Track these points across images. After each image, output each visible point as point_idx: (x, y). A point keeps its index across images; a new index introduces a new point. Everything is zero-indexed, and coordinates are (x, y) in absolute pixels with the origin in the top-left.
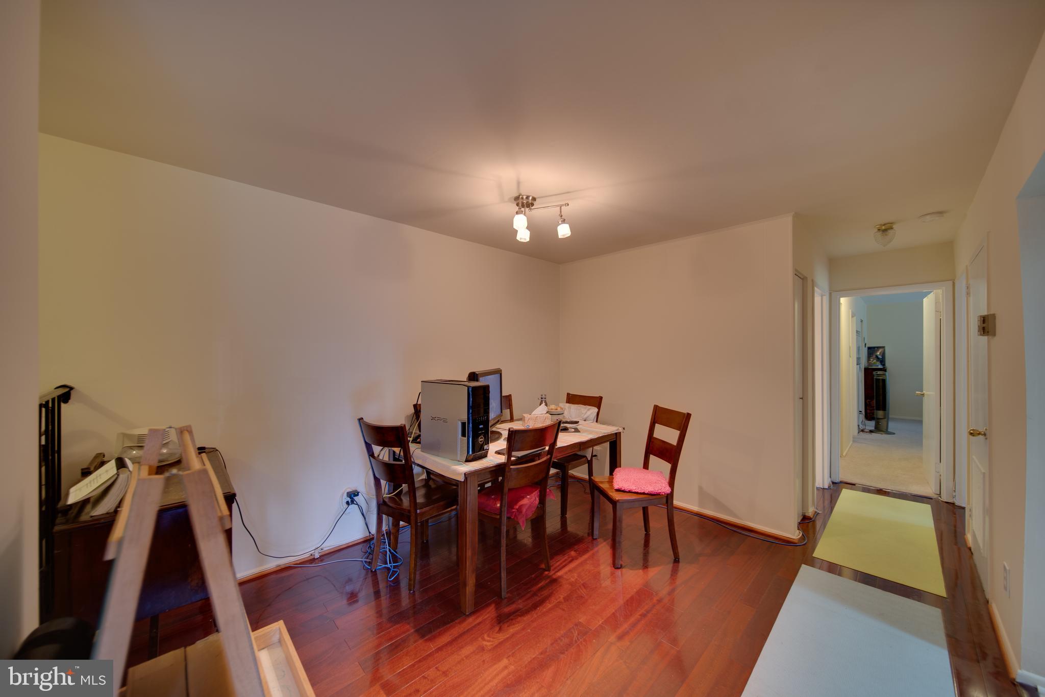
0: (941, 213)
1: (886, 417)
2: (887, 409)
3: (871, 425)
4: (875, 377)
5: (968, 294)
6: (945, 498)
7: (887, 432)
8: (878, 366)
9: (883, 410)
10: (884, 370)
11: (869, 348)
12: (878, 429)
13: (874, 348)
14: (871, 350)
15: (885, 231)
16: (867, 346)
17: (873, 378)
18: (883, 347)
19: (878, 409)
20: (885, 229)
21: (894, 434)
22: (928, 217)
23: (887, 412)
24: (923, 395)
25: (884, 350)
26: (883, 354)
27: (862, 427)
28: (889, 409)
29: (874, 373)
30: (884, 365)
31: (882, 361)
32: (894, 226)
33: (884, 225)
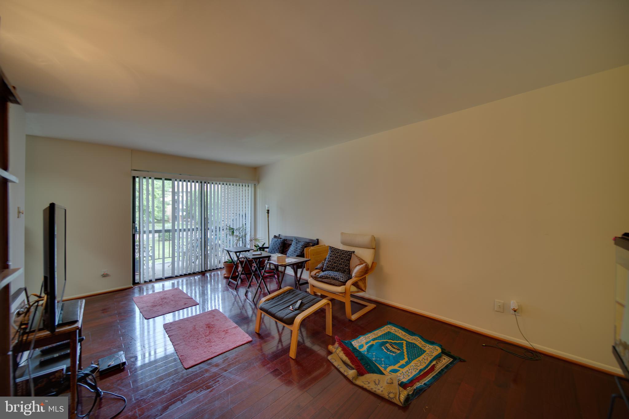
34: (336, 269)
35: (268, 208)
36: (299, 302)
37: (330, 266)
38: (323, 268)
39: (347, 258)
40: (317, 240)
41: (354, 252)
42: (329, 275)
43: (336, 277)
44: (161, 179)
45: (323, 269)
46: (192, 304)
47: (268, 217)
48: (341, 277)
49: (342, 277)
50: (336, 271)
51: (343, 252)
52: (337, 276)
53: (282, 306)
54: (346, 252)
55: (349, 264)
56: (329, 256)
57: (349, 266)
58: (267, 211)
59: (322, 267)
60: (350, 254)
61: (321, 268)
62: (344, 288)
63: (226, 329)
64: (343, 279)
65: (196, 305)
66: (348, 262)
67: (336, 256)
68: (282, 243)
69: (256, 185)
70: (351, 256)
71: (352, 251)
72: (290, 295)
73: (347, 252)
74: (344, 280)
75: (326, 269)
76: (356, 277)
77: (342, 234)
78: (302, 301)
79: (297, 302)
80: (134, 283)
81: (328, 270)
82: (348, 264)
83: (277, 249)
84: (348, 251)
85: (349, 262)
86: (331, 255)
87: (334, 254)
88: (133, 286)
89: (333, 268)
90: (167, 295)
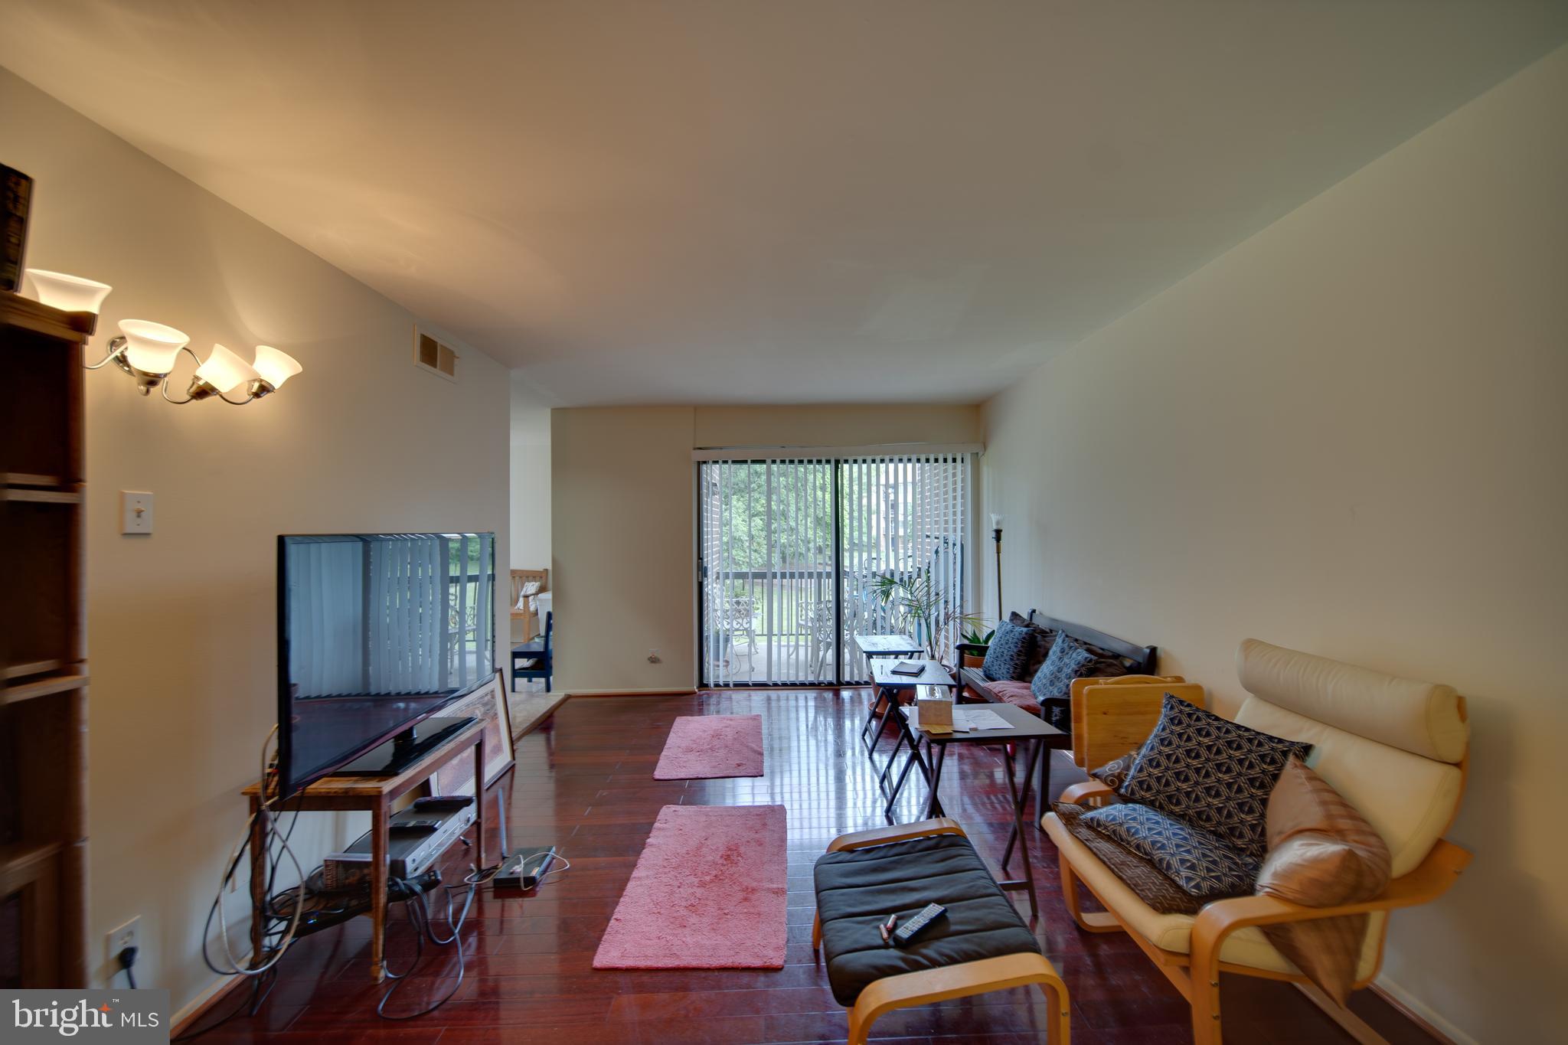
34: (1188, 807)
35: (998, 523)
36: (934, 910)
37: (1154, 783)
38: (1121, 781)
39: (1255, 772)
40: (1148, 651)
41: (1307, 749)
42: (1128, 830)
43: (1158, 854)
44: (763, 462)
45: (1120, 786)
46: (750, 771)
47: (998, 552)
48: (1183, 861)
49: (1192, 867)
50: (1180, 817)
51: (1232, 736)
52: (1163, 847)
53: (869, 898)
54: (1250, 741)
55: (1264, 802)
56: (1156, 736)
57: (1263, 816)
58: (994, 534)
59: (1119, 774)
60: (1278, 756)
61: (1112, 781)
62: (1186, 932)
63: (754, 884)
64: (1189, 879)
65: (756, 776)
66: (1259, 793)
67: (1191, 745)
68: (1023, 642)
69: (980, 455)
70: (1283, 765)
71: (1293, 743)
72: (929, 859)
73: (1256, 738)
74: (1197, 886)
75: (1133, 792)
76: (1276, 895)
77: (1249, 645)
78: (945, 911)
79: (923, 904)
80: (702, 685)
81: (1142, 801)
82: (1256, 805)
83: (1008, 658)
84: (1271, 738)
85: (1267, 794)
86: (1164, 735)
87: (1180, 735)
88: (696, 690)
89: (1166, 796)
90: (728, 729)
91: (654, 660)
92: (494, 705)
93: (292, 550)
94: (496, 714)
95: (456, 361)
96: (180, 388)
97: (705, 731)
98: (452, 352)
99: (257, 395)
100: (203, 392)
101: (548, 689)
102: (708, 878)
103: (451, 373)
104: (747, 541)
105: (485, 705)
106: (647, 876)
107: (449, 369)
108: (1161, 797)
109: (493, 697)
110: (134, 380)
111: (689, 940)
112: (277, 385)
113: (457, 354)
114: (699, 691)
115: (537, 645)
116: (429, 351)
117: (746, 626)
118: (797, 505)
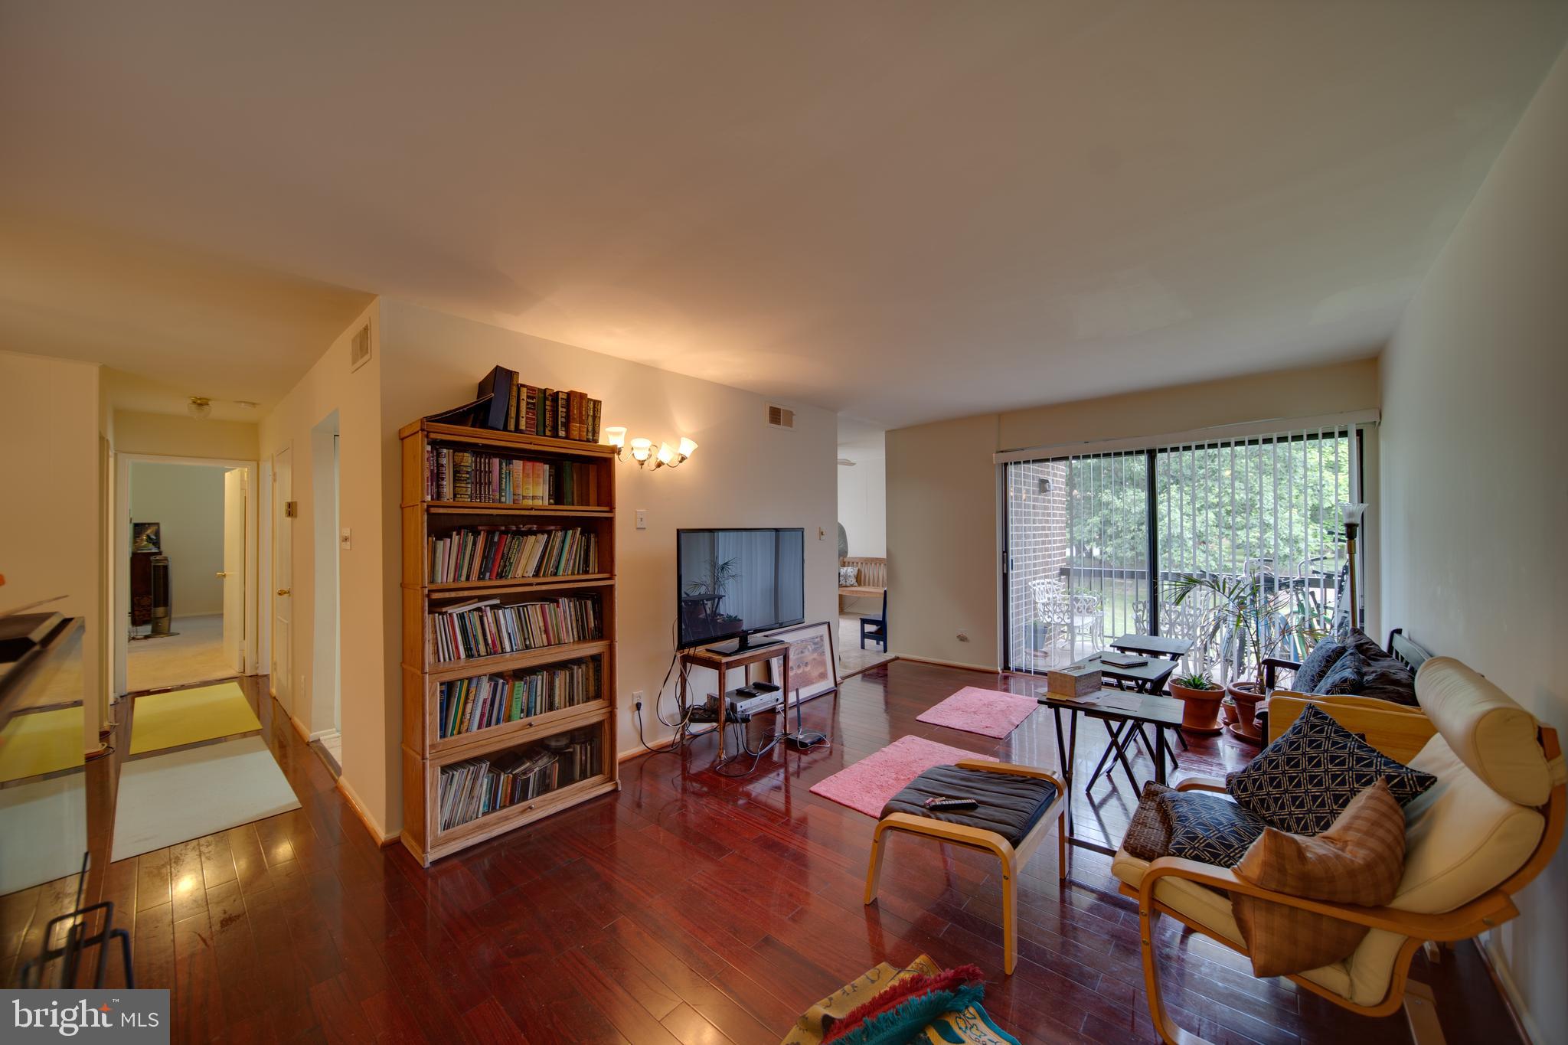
0: (254, 404)
1: (168, 614)
2: (169, 604)
3: (147, 629)
4: (153, 564)
5: (275, 480)
6: (249, 673)
7: (169, 634)
8: (150, 550)
9: (164, 606)
10: (160, 553)
11: (136, 525)
12: (156, 632)
13: (145, 524)
14: (139, 528)
15: (200, 405)
16: (133, 522)
17: (151, 565)
18: (158, 524)
19: (157, 605)
20: (201, 403)
21: (178, 634)
22: (243, 404)
23: (168, 608)
24: (225, 576)
25: (159, 527)
26: (157, 533)
27: (133, 635)
28: (171, 604)
29: (152, 558)
30: (159, 548)
31: (156, 543)
32: (210, 403)
33: (200, 399)
46: (993, 733)
78: (978, 806)
80: (1006, 668)
88: (1000, 672)
89: (1259, 799)
90: (1002, 703)
91: (962, 639)
92: (822, 646)
93: (683, 536)
94: (824, 652)
95: (794, 417)
96: (653, 462)
97: (981, 700)
98: (791, 412)
99: (681, 462)
100: (660, 465)
101: (885, 651)
102: (902, 777)
103: (791, 426)
104: (1190, 538)
105: (815, 644)
106: (868, 765)
107: (789, 423)
108: (1255, 800)
109: (822, 640)
110: (637, 463)
111: (866, 799)
112: (687, 456)
113: (794, 413)
114: (1003, 672)
115: (877, 615)
116: (775, 415)
117: (1068, 621)
118: (1275, 491)
